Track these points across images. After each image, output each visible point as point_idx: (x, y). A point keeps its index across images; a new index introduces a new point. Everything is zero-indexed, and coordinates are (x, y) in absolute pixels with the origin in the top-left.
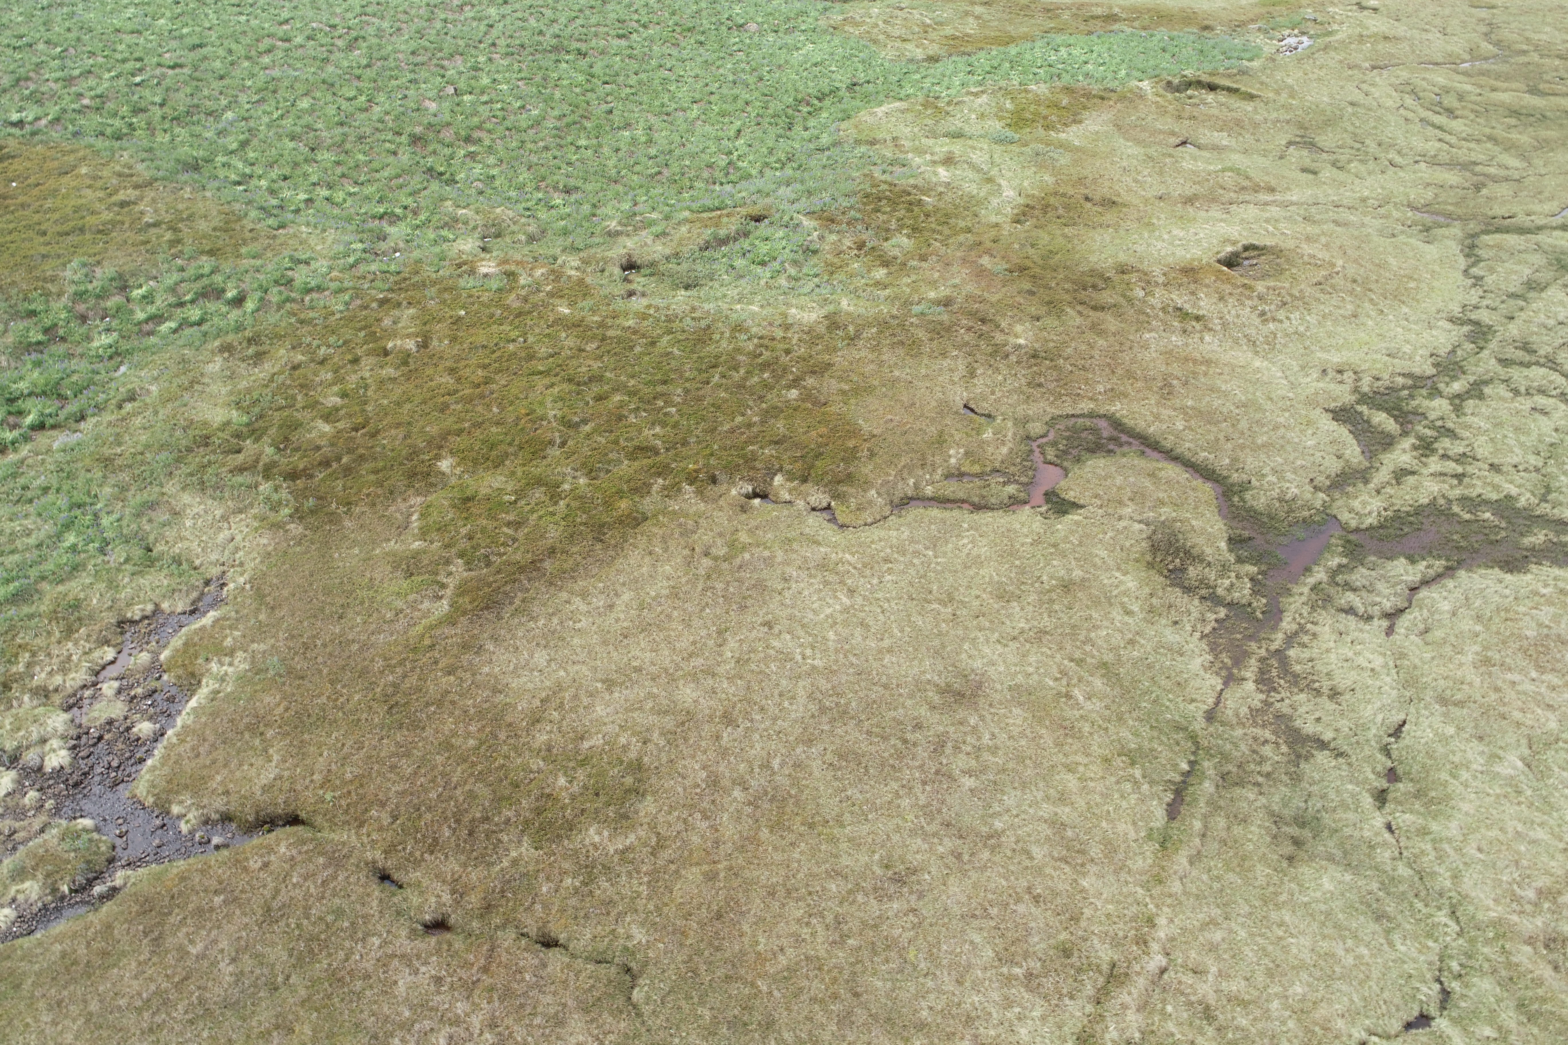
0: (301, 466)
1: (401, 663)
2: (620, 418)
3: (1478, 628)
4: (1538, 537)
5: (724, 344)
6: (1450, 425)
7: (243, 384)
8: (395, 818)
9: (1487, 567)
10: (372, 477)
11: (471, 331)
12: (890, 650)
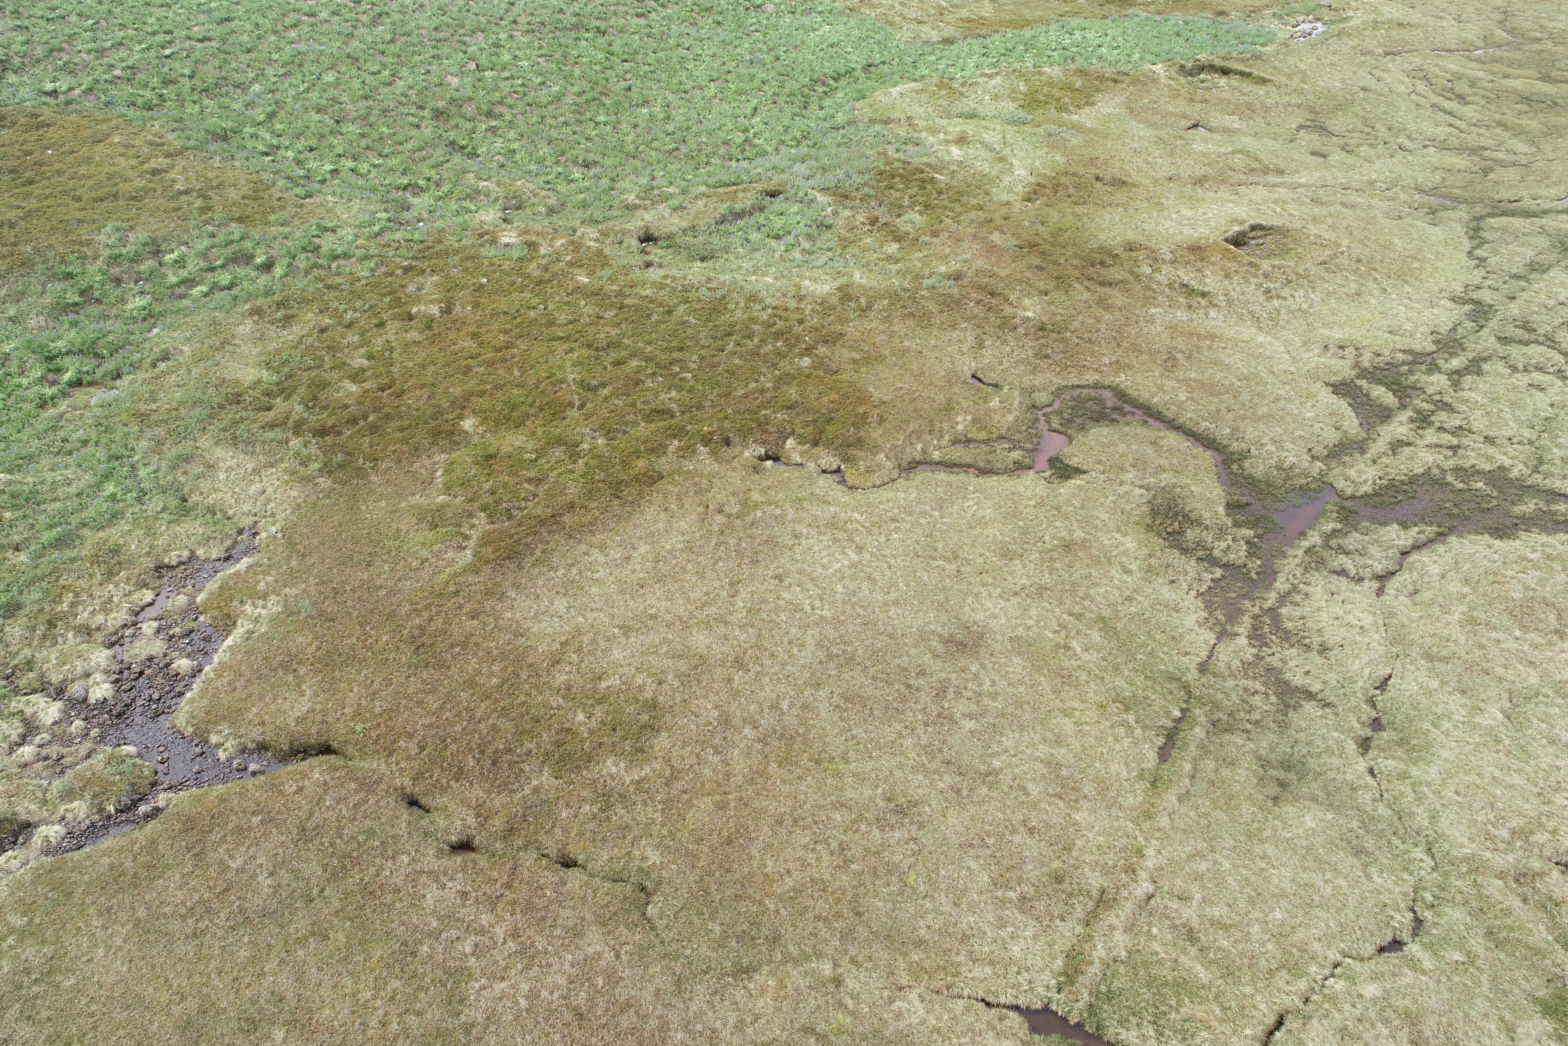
0: (330, 424)
1: (427, 607)
2: (637, 382)
3: (1466, 590)
4: (1529, 506)
5: (739, 313)
6: (1447, 399)
7: (273, 346)
8: (422, 749)
9: (1478, 533)
10: (398, 435)
11: (493, 298)
12: (896, 603)
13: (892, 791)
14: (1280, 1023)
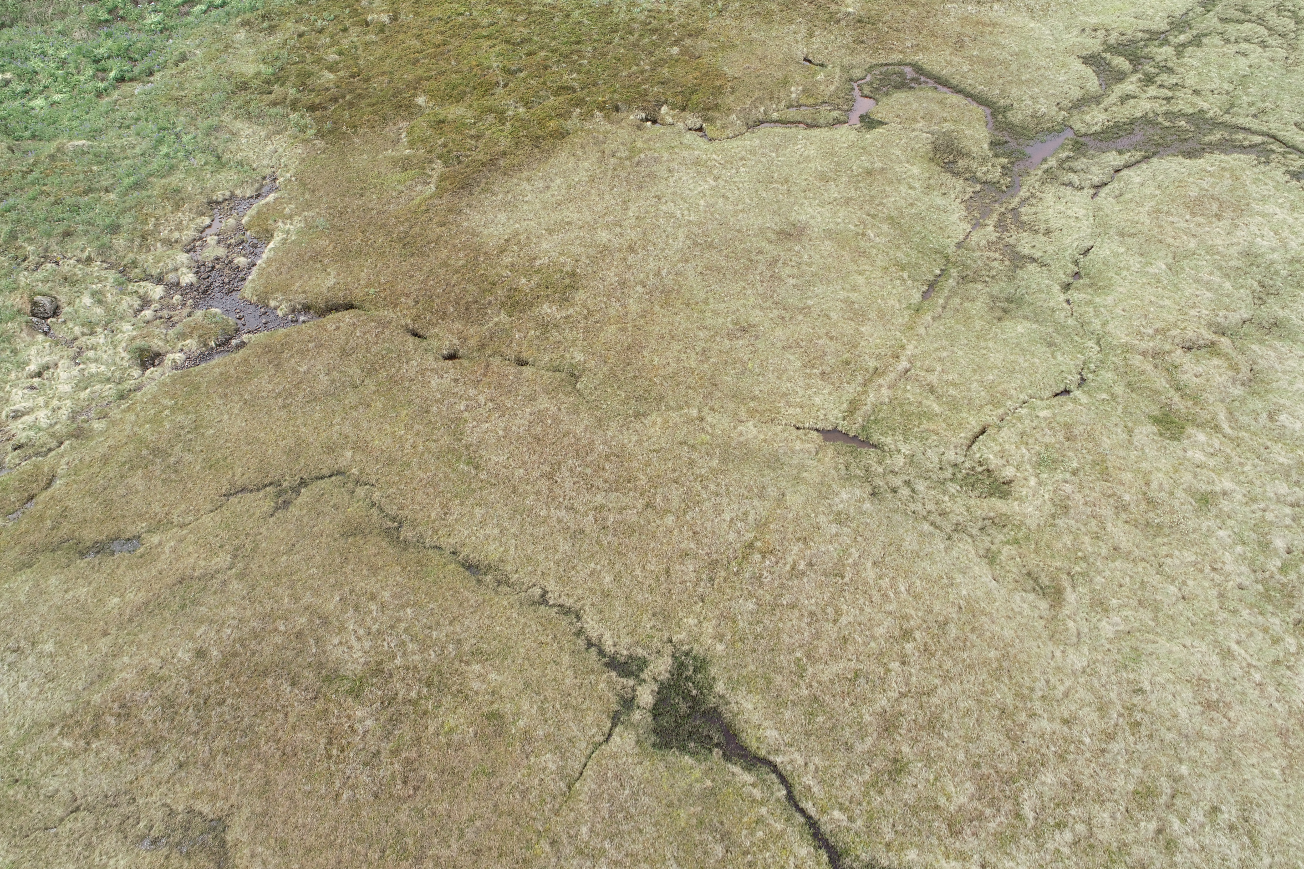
0: (317, 101)
1: (408, 220)
2: (546, 68)
3: (1157, 192)
4: (1216, 136)
6: (1170, 64)
8: (417, 303)
9: (1173, 155)
10: (370, 109)
12: (743, 211)
13: (738, 319)
14: (983, 432)
